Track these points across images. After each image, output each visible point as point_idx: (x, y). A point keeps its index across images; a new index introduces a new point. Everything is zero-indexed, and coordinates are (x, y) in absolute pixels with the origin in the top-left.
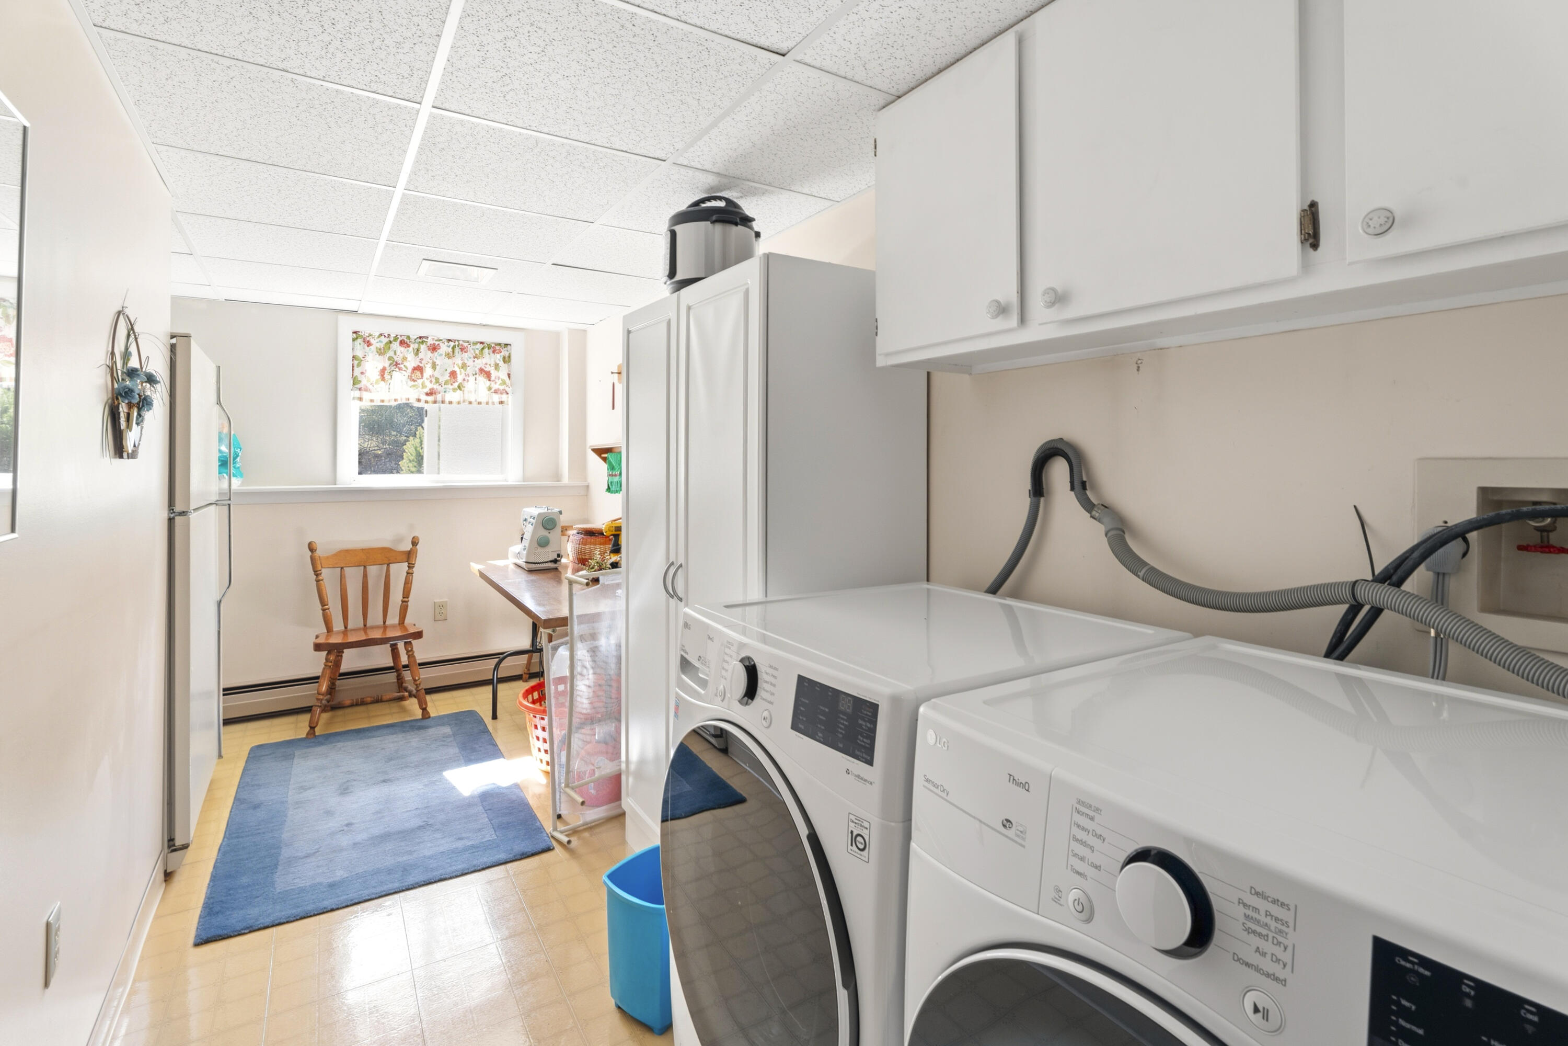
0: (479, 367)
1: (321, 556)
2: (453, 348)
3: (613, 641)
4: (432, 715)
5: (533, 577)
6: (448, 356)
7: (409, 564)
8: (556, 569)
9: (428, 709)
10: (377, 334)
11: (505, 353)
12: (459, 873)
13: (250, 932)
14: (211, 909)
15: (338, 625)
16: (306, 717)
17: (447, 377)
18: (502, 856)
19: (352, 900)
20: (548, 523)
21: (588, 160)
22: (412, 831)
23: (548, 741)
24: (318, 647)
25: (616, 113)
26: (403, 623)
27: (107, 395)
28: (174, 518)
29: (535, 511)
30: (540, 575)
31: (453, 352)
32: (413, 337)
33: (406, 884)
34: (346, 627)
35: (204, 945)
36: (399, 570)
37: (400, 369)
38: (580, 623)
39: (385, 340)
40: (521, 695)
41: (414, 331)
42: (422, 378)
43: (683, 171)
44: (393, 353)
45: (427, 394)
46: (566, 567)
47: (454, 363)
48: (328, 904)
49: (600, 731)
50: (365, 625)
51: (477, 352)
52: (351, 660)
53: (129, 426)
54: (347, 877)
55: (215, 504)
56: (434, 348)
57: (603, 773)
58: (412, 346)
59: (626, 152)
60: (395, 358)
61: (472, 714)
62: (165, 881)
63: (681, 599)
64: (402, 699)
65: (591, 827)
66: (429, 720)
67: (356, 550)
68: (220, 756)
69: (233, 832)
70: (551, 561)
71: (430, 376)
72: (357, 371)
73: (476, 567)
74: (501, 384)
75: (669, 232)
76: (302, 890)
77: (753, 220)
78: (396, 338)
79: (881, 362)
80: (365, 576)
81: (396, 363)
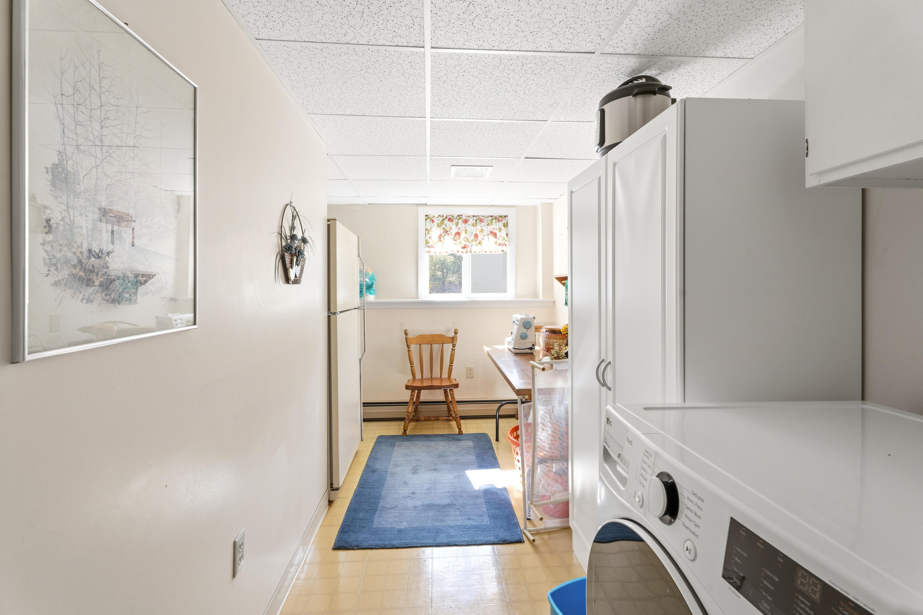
0: (490, 231)
1: (410, 338)
2: (476, 220)
3: (562, 408)
4: (464, 433)
5: (517, 358)
6: (473, 225)
7: (453, 344)
8: (532, 353)
9: (461, 429)
10: (437, 216)
11: (504, 221)
12: (466, 543)
13: (358, 549)
14: (345, 529)
15: (418, 376)
16: (402, 423)
17: (473, 238)
18: (492, 539)
19: (407, 544)
20: (527, 324)
21: (537, 67)
22: (445, 506)
23: (521, 469)
24: (407, 387)
25: (552, 16)
26: (450, 377)
27: (279, 249)
28: (330, 316)
29: (519, 316)
30: (521, 357)
31: (476, 223)
32: (455, 216)
33: (436, 542)
34: (422, 377)
35: (336, 551)
36: (448, 347)
37: (448, 234)
38: (539, 394)
39: (441, 219)
40: (509, 432)
41: (455, 212)
42: (460, 239)
43: (609, 59)
44: (445, 225)
45: (463, 248)
46: (539, 352)
47: (477, 229)
48: (395, 542)
49: (555, 467)
50: (431, 377)
51: (489, 222)
52: (425, 396)
53: (292, 267)
54: (408, 528)
55: (358, 308)
56: (466, 221)
57: (556, 499)
58: (455, 221)
59: (564, 52)
60: (446, 228)
61: (485, 435)
62: (329, 505)
63: (610, 388)
64: (450, 420)
65: (549, 532)
66: (462, 435)
67: (426, 335)
68: (362, 440)
69: (363, 484)
70: (529, 349)
71: (464, 238)
72: (428, 236)
73: (486, 349)
74: (502, 240)
75: (599, 111)
76: (385, 530)
77: (670, 88)
78: (446, 217)
79: (811, 182)
80: (431, 350)
81: (446, 231)
